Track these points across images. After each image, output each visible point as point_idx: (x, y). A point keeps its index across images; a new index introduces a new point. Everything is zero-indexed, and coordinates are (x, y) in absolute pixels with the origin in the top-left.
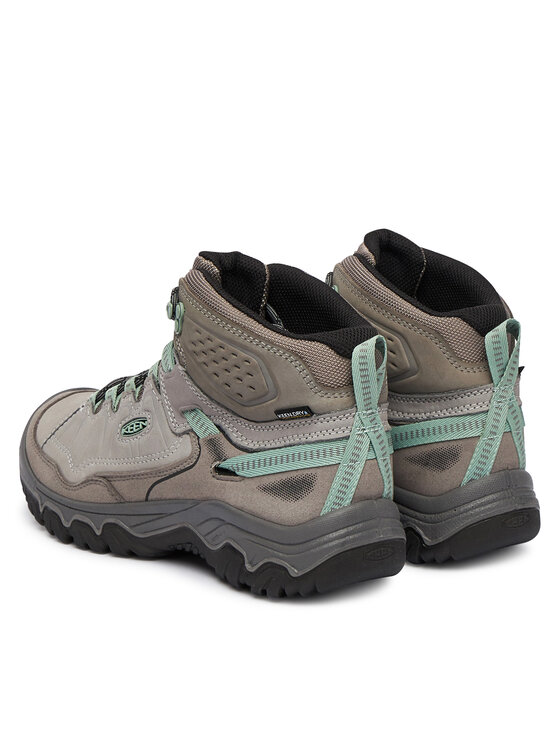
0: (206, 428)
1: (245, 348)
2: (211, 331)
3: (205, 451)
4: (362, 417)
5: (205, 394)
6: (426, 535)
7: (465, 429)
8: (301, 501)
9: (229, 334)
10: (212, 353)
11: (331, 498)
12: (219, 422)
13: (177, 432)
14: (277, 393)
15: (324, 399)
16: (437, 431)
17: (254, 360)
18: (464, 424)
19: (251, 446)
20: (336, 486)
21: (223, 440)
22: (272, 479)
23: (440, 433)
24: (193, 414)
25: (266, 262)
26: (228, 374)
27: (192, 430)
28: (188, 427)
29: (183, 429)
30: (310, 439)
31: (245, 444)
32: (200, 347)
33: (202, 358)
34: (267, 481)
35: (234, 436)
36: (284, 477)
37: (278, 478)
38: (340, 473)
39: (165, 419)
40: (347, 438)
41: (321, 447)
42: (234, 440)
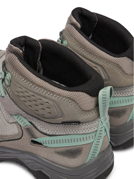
0: (25, 122)
1: (46, 97)
2: (27, 89)
3: (25, 133)
4: (102, 121)
5: (24, 111)
6: (113, 142)
7: (129, 101)
8: (76, 159)
9: (38, 91)
10: (28, 97)
11: (90, 155)
12: (31, 121)
13: (9, 121)
14: (63, 115)
15: (85, 116)
16: (116, 102)
17: (50, 102)
18: (128, 100)
19: (48, 133)
20: (92, 150)
21: (34, 129)
22: (62, 149)
23: (118, 103)
24: (17, 116)
25: (37, 38)
26: (37, 107)
27: (17, 122)
28: (15, 121)
29: (12, 121)
30: (79, 132)
31: (45, 131)
32: (21, 94)
33: (23, 99)
34: (59, 150)
35: (39, 127)
36: (67, 149)
37: (64, 149)
38: (94, 145)
39: (2, 115)
40: (96, 131)
41: (84, 136)
42: (40, 129)
